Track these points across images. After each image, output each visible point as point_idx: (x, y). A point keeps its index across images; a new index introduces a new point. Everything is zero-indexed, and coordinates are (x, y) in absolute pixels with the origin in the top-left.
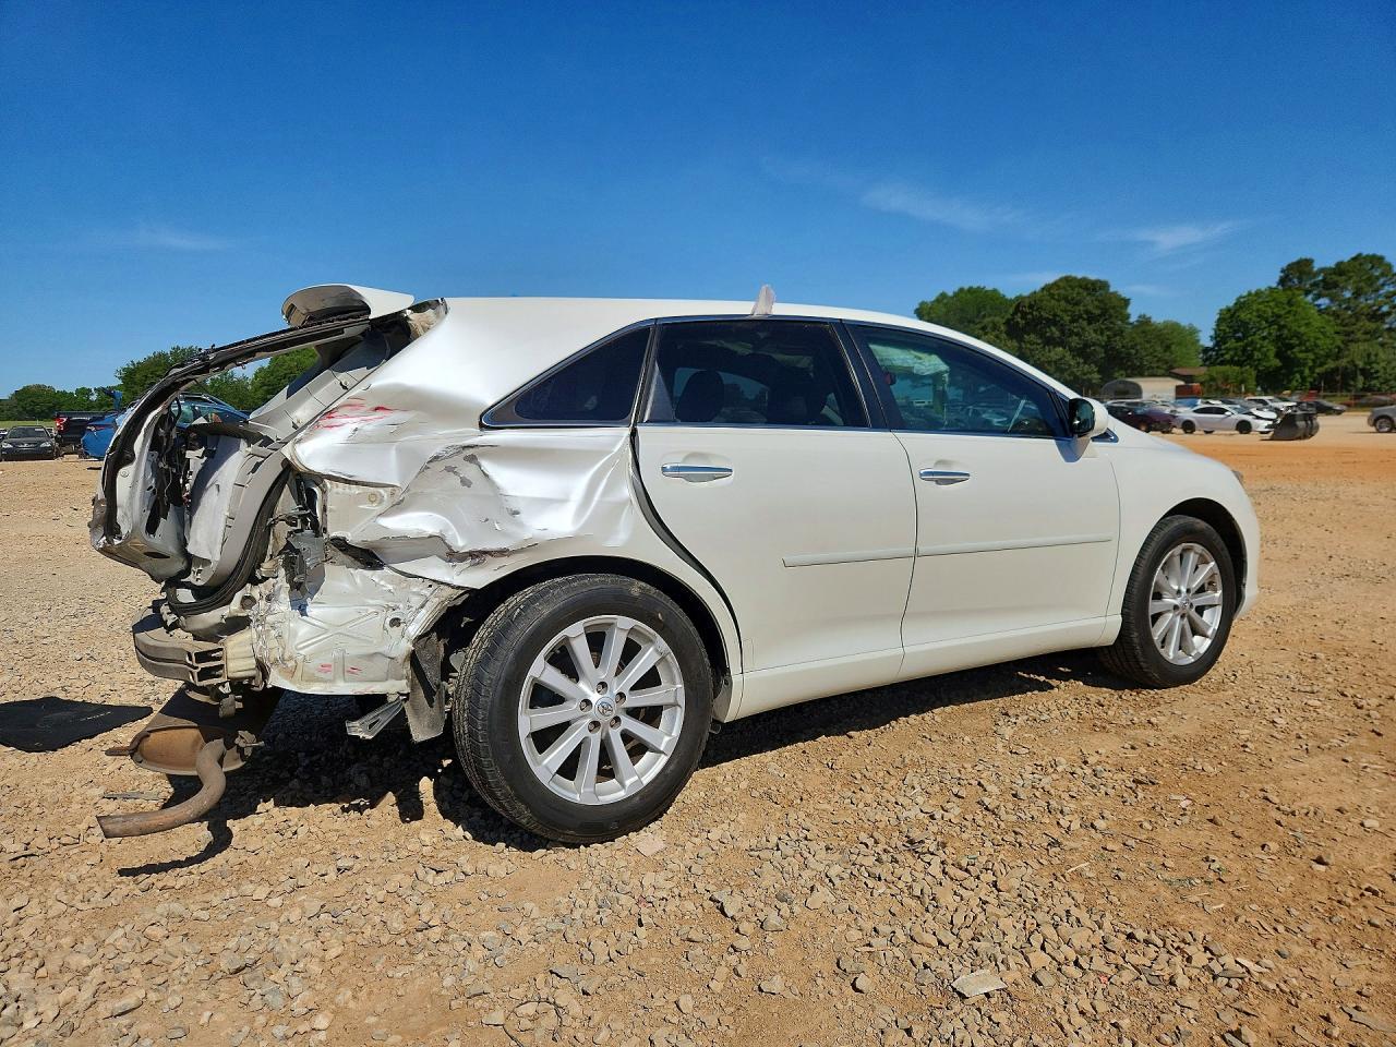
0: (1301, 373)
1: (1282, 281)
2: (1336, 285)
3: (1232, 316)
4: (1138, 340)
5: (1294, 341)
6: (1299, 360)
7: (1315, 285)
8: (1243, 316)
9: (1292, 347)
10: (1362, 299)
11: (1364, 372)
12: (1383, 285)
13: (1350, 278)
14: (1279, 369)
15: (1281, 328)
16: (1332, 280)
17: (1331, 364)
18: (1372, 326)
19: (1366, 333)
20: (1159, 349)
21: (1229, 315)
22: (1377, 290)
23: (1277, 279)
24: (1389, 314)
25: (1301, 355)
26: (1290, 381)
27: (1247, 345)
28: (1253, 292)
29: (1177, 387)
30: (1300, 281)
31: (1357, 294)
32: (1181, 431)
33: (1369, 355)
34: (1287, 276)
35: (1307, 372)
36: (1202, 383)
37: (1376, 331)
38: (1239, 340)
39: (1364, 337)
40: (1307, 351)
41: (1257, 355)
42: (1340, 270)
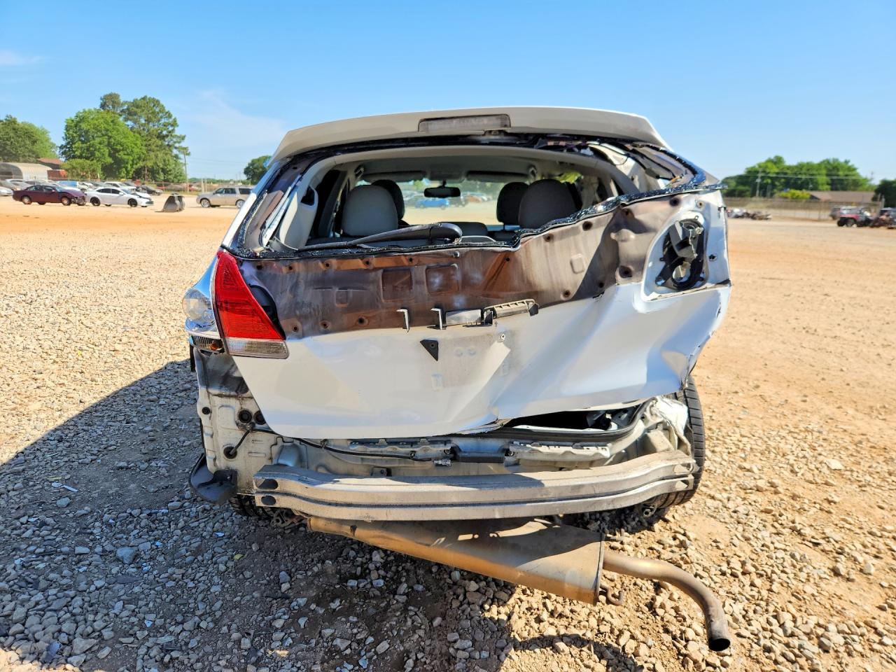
0: (126, 168)
1: (103, 106)
2: (135, 114)
3: (76, 126)
4: (12, 135)
5: (119, 147)
6: (124, 160)
7: (122, 111)
8: (84, 126)
9: (118, 151)
10: (151, 125)
11: (163, 170)
12: (162, 117)
13: (143, 111)
14: (112, 164)
15: (110, 137)
16: (132, 111)
17: (141, 164)
18: (159, 142)
19: (157, 146)
20: (28, 142)
21: (73, 124)
22: (159, 121)
23: (99, 104)
24: (167, 136)
25: (126, 157)
26: (120, 173)
27: (90, 147)
28: (87, 110)
29: (49, 172)
30: (114, 107)
31: (148, 121)
32: (91, 204)
33: (164, 161)
34: (105, 103)
35: (129, 167)
36: (67, 170)
37: (161, 146)
38: (83, 142)
39: (156, 148)
40: (128, 154)
41: (97, 154)
42: (135, 104)
